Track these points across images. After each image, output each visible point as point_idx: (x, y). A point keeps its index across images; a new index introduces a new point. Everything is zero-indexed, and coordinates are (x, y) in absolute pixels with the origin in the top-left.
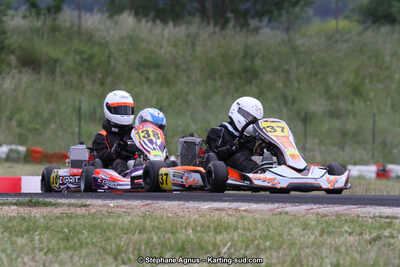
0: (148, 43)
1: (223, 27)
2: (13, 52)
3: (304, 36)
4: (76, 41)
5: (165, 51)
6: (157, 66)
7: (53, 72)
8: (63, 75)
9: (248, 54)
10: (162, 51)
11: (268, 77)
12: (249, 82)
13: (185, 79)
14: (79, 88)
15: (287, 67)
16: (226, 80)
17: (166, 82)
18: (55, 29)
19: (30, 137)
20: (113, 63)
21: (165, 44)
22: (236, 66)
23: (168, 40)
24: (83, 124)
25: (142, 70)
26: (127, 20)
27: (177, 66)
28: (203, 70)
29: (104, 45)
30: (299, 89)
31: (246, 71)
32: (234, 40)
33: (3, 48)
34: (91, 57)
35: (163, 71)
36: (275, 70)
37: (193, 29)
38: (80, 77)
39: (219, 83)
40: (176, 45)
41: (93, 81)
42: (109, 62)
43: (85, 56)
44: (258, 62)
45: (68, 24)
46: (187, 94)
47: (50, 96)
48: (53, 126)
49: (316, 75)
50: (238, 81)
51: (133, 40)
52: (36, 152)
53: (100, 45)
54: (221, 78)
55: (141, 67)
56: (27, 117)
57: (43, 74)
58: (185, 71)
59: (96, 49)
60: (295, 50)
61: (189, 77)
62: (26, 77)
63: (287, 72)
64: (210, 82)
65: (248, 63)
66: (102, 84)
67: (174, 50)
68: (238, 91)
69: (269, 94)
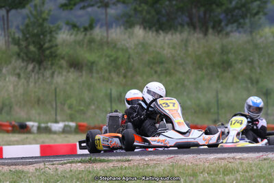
0: (155, 47)
1: (206, 34)
2: (63, 58)
3: (261, 37)
4: (106, 48)
5: (167, 52)
6: (162, 63)
7: (91, 71)
8: (98, 72)
9: (224, 51)
10: (165, 52)
11: (239, 66)
12: (225, 70)
13: (182, 71)
14: (109, 80)
15: (251, 58)
16: (210, 70)
17: (168, 73)
18: (91, 41)
19: (78, 116)
20: (131, 61)
21: (166, 47)
22: (217, 59)
23: (169, 44)
24: (113, 105)
25: (151, 65)
26: (139, 32)
27: (175, 62)
28: (194, 63)
29: (125, 50)
30: (260, 73)
31: (223, 62)
32: (214, 41)
33: (56, 56)
34: (117, 59)
35: (166, 66)
36: (243, 61)
37: (185, 35)
38: (110, 73)
39: (205, 72)
40: (174, 48)
41: (118, 75)
42: (129, 62)
43: (112, 58)
45: (99, 38)
46: (184, 80)
47: (90, 87)
48: (93, 107)
49: (272, 63)
50: (218, 70)
51: (144, 45)
52: (83, 126)
53: (123, 50)
54: (207, 68)
55: (151, 64)
56: (75, 102)
57: (84, 73)
58: (181, 64)
59: (120, 53)
60: (256, 46)
61: (184, 69)
62: (72, 75)
63: (252, 62)
64: (199, 72)
65: (225, 57)
66: (125, 77)
67: (173, 51)
68: (218, 76)
69: (240, 78)
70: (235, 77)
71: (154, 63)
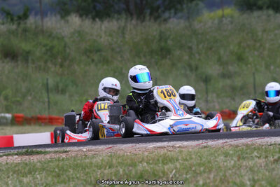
0: (92, 35)
1: (143, 21)
3: (201, 22)
4: (41, 37)
5: (104, 40)
6: (99, 51)
7: (26, 60)
8: (33, 62)
9: (162, 37)
10: (102, 40)
11: (177, 53)
12: (163, 57)
13: (120, 59)
14: (46, 70)
15: (190, 45)
16: (148, 57)
17: (106, 61)
18: (25, 30)
19: (14, 107)
20: (68, 51)
21: (103, 35)
22: (155, 46)
23: (105, 32)
24: (51, 95)
25: (88, 54)
26: (75, 20)
27: (113, 50)
28: (131, 51)
29: (61, 39)
30: (200, 59)
31: (162, 49)
32: (152, 28)
34: (52, 48)
35: (104, 54)
37: (122, 23)
38: (46, 62)
39: (143, 59)
40: (111, 35)
41: (55, 65)
42: (65, 51)
43: (48, 48)
44: (170, 42)
45: (33, 26)
46: (122, 69)
48: (30, 98)
49: (211, 49)
50: (156, 57)
51: (80, 33)
52: (19, 117)
53: (58, 39)
54: (145, 56)
55: (87, 52)
56: (11, 93)
57: (19, 62)
58: (119, 52)
59: (55, 42)
60: (195, 33)
61: (121, 57)
62: (8, 66)
63: (190, 48)
64: (137, 59)
65: (163, 44)
66: (61, 66)
67: (110, 39)
68: (157, 64)
69: (179, 65)
70: (173, 65)
71: (90, 52)
